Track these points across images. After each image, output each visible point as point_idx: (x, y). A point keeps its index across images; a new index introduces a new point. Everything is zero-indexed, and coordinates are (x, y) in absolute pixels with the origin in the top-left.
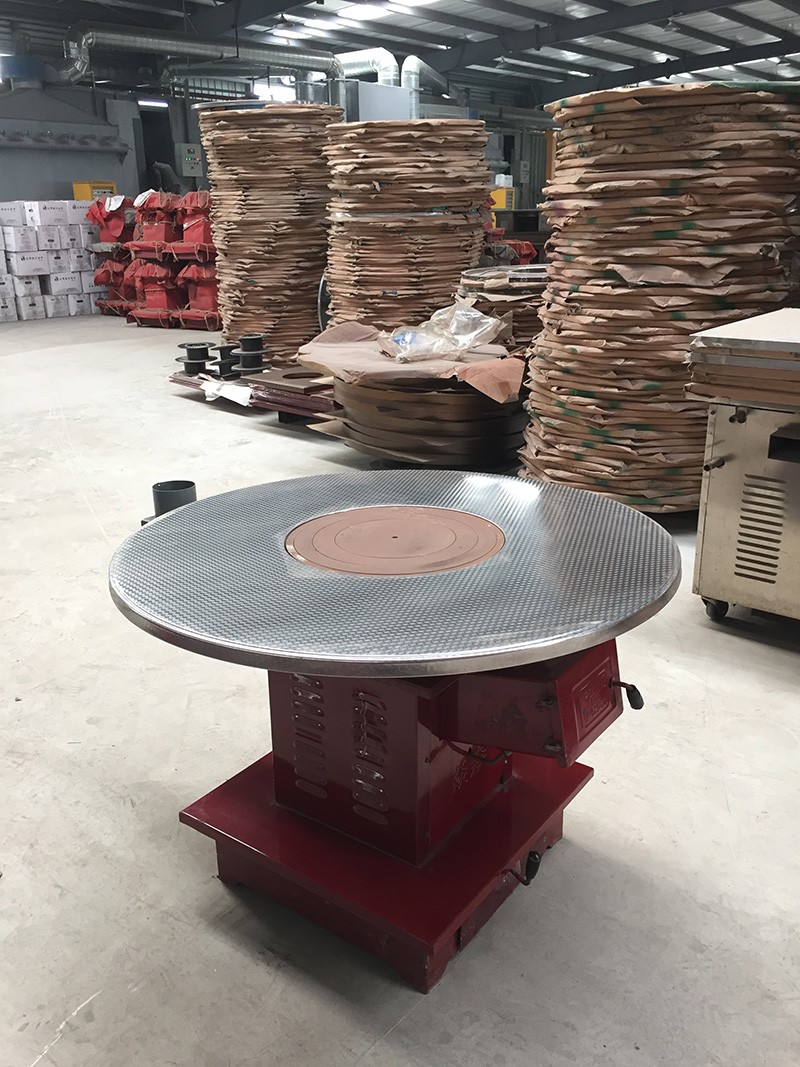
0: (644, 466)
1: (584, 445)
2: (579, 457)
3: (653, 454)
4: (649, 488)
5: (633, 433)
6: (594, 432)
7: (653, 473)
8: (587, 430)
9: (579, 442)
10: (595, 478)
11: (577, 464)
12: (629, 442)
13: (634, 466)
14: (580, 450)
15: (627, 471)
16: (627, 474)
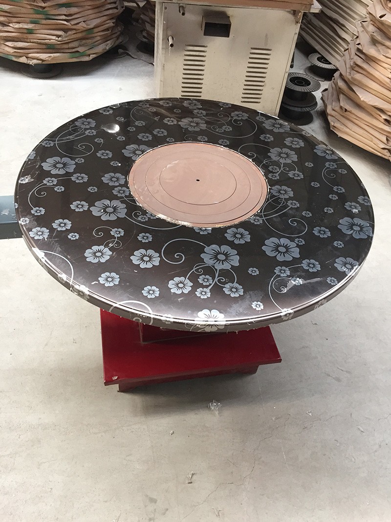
0: (74, 32)
1: (32, 22)
2: (30, 32)
3: (78, 23)
4: (80, 46)
5: (64, 11)
6: (38, 13)
7: (80, 35)
8: (32, 11)
9: (28, 20)
10: (46, 44)
11: (30, 36)
12: (64, 17)
13: (70, 33)
14: (30, 26)
15: (66, 37)
16: (66, 39)
